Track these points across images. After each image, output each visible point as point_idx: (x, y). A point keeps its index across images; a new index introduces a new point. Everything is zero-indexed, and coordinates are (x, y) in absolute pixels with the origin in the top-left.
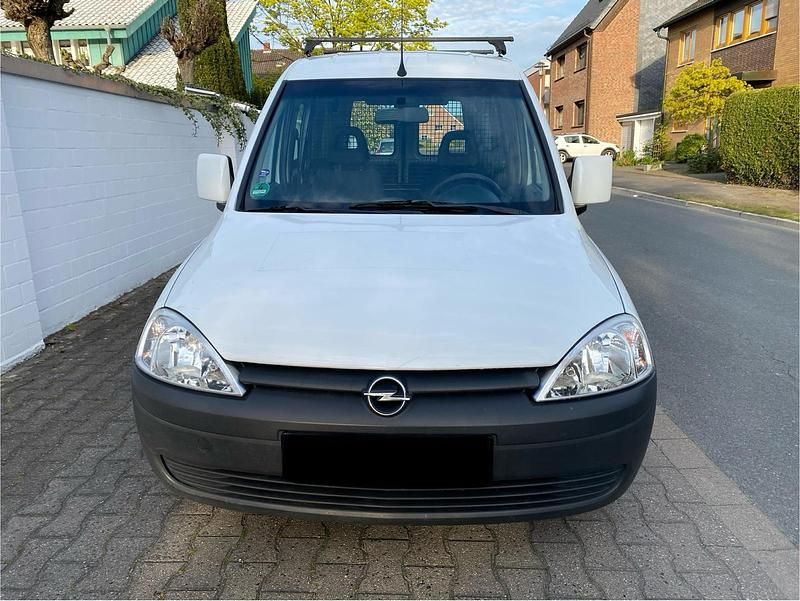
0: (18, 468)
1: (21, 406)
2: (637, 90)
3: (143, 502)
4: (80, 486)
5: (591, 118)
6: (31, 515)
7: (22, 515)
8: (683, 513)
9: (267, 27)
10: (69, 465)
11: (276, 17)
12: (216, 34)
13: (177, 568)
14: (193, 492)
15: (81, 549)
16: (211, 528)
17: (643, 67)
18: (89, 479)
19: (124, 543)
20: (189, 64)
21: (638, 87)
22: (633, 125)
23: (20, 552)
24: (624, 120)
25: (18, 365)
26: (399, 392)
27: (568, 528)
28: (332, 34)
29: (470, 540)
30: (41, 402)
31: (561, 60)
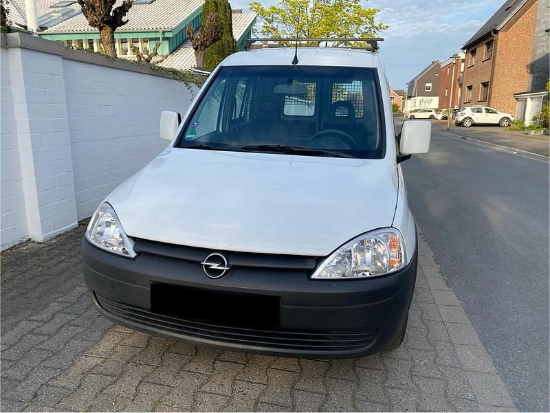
0: (37, 294)
1: (52, 258)
2: (532, 75)
3: (97, 321)
4: (66, 308)
5: (493, 95)
6: (34, 321)
7: (29, 320)
8: (442, 373)
9: (265, 29)
10: (64, 295)
11: (270, 23)
12: (220, 34)
13: (100, 361)
14: (109, 315)
15: (52, 344)
16: (129, 341)
17: (537, 58)
18: (72, 304)
19: (76, 343)
20: (201, 54)
21: (532, 72)
22: (526, 101)
23: (20, 340)
24: (520, 97)
25: (60, 235)
26: (223, 264)
27: (354, 371)
28: (307, 34)
29: (285, 370)
30: (63, 258)
31: (474, 52)
